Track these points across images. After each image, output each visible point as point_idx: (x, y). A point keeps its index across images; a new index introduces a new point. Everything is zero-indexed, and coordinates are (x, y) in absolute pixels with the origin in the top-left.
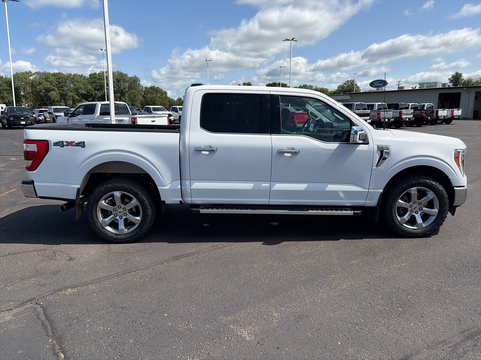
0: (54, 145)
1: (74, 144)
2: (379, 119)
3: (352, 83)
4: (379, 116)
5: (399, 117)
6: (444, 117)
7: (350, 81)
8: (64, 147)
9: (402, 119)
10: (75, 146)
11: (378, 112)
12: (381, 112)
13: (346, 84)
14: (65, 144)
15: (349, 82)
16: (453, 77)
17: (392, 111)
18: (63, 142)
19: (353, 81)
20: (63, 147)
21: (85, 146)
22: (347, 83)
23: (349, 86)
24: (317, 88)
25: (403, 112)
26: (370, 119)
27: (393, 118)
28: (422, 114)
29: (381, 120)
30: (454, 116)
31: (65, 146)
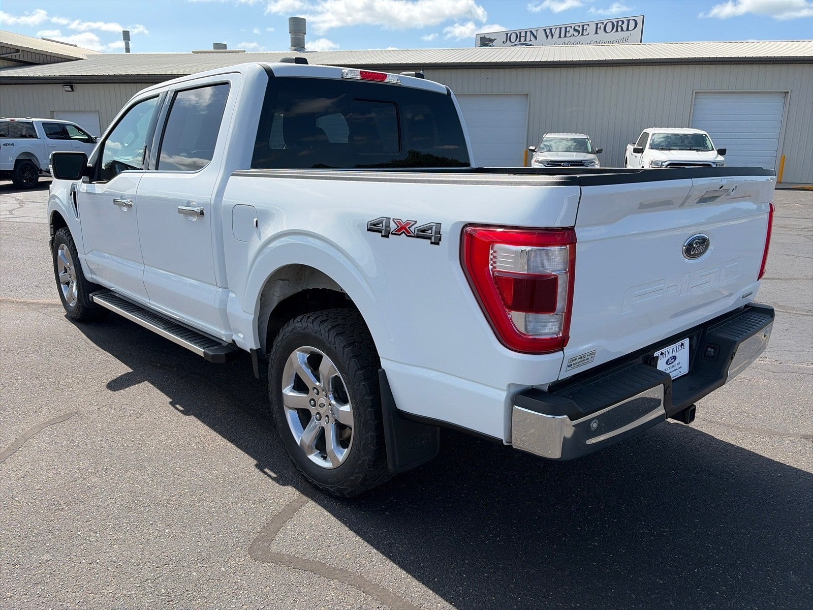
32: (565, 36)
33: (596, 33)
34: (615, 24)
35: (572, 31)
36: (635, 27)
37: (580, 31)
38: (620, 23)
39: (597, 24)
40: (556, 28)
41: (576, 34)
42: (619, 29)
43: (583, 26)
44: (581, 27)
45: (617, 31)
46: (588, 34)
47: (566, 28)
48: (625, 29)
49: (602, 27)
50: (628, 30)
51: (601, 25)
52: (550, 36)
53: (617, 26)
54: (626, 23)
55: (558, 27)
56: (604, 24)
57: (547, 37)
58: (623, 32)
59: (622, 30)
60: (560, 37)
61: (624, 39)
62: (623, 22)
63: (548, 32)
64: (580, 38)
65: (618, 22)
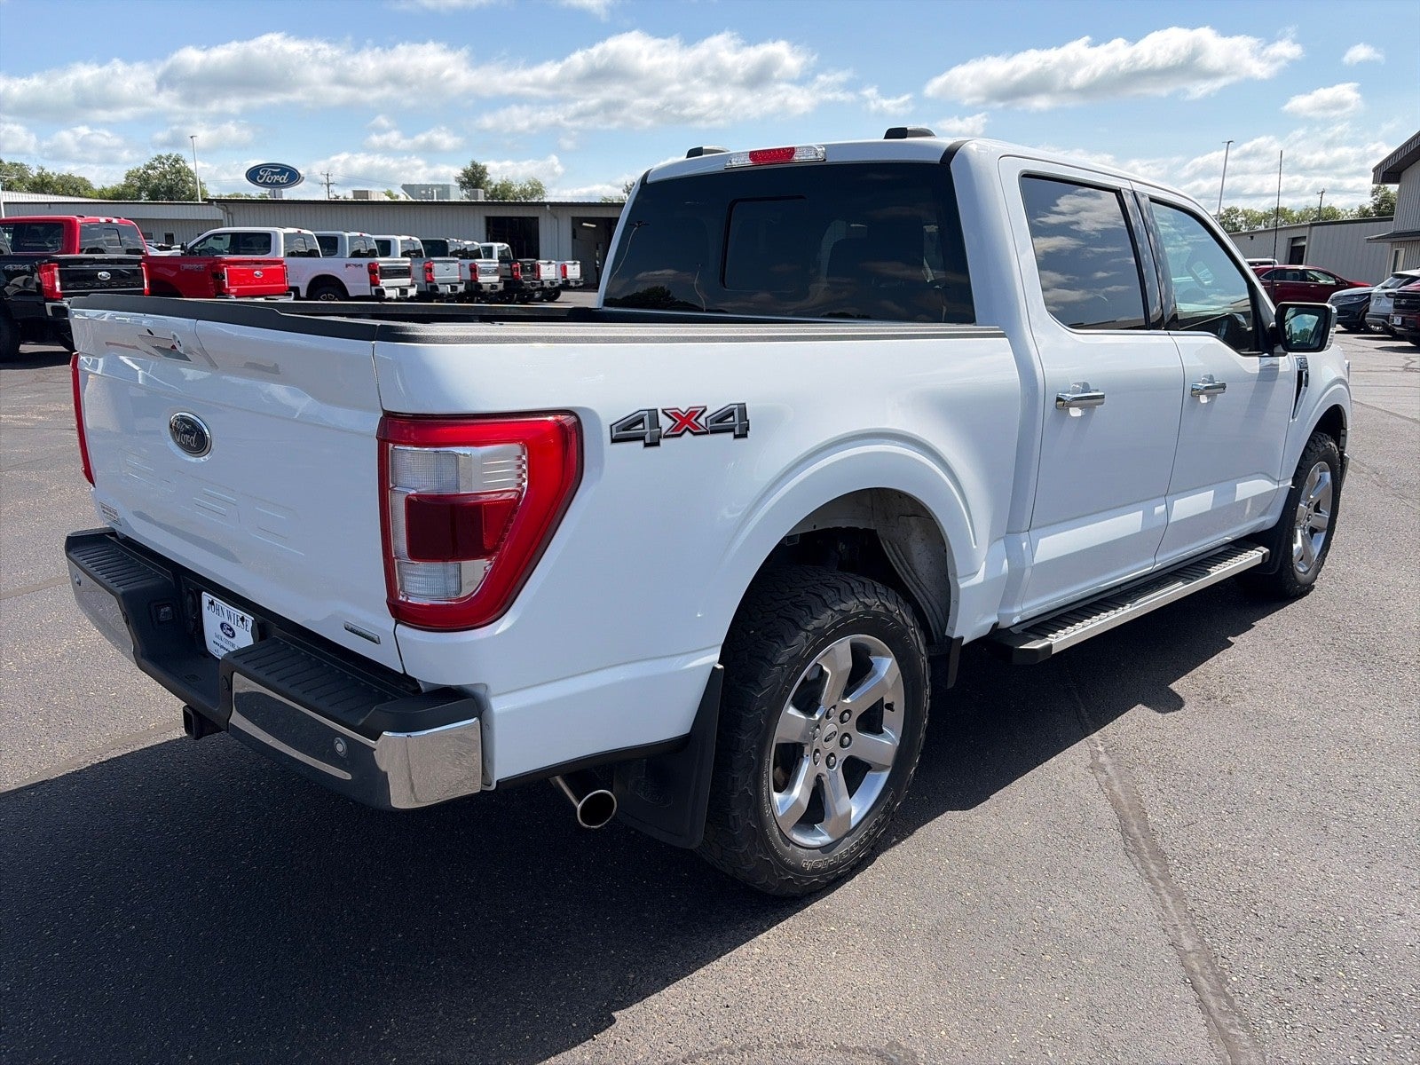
0: (614, 441)
1: (702, 420)
2: (431, 287)
3: (174, 166)
4: (431, 276)
5: (472, 281)
6: (552, 283)
7: (167, 159)
8: (662, 441)
9: (480, 286)
10: (706, 433)
11: (427, 265)
12: (435, 265)
13: (155, 168)
14: (665, 423)
15: (163, 164)
16: (466, 173)
17: (457, 261)
18: (653, 414)
19: (177, 161)
20: (657, 444)
21: (748, 429)
22: (156, 164)
23: (165, 176)
24: (48, 175)
25: (479, 265)
26: (412, 286)
27: (461, 283)
28: (515, 273)
29: (436, 288)
30: (568, 281)
31: (666, 437)
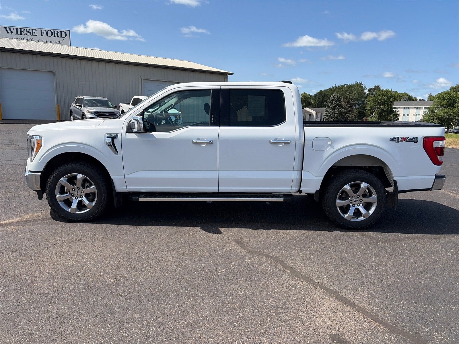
32: (21, 34)
33: (42, 35)
34: (53, 32)
35: (25, 32)
36: (66, 36)
37: (31, 32)
38: (56, 33)
39: (42, 31)
40: (14, 28)
41: (28, 34)
42: (56, 35)
43: (32, 30)
44: (31, 30)
45: (55, 36)
46: (37, 35)
47: (21, 29)
48: (60, 36)
49: (45, 33)
50: (61, 37)
51: (44, 31)
52: (10, 32)
53: (54, 33)
54: (59, 33)
55: (15, 27)
56: (46, 31)
57: (8, 33)
58: (58, 38)
59: (58, 36)
60: (17, 34)
61: (60, 42)
62: (58, 32)
63: (8, 30)
64: (31, 37)
65: (54, 31)
